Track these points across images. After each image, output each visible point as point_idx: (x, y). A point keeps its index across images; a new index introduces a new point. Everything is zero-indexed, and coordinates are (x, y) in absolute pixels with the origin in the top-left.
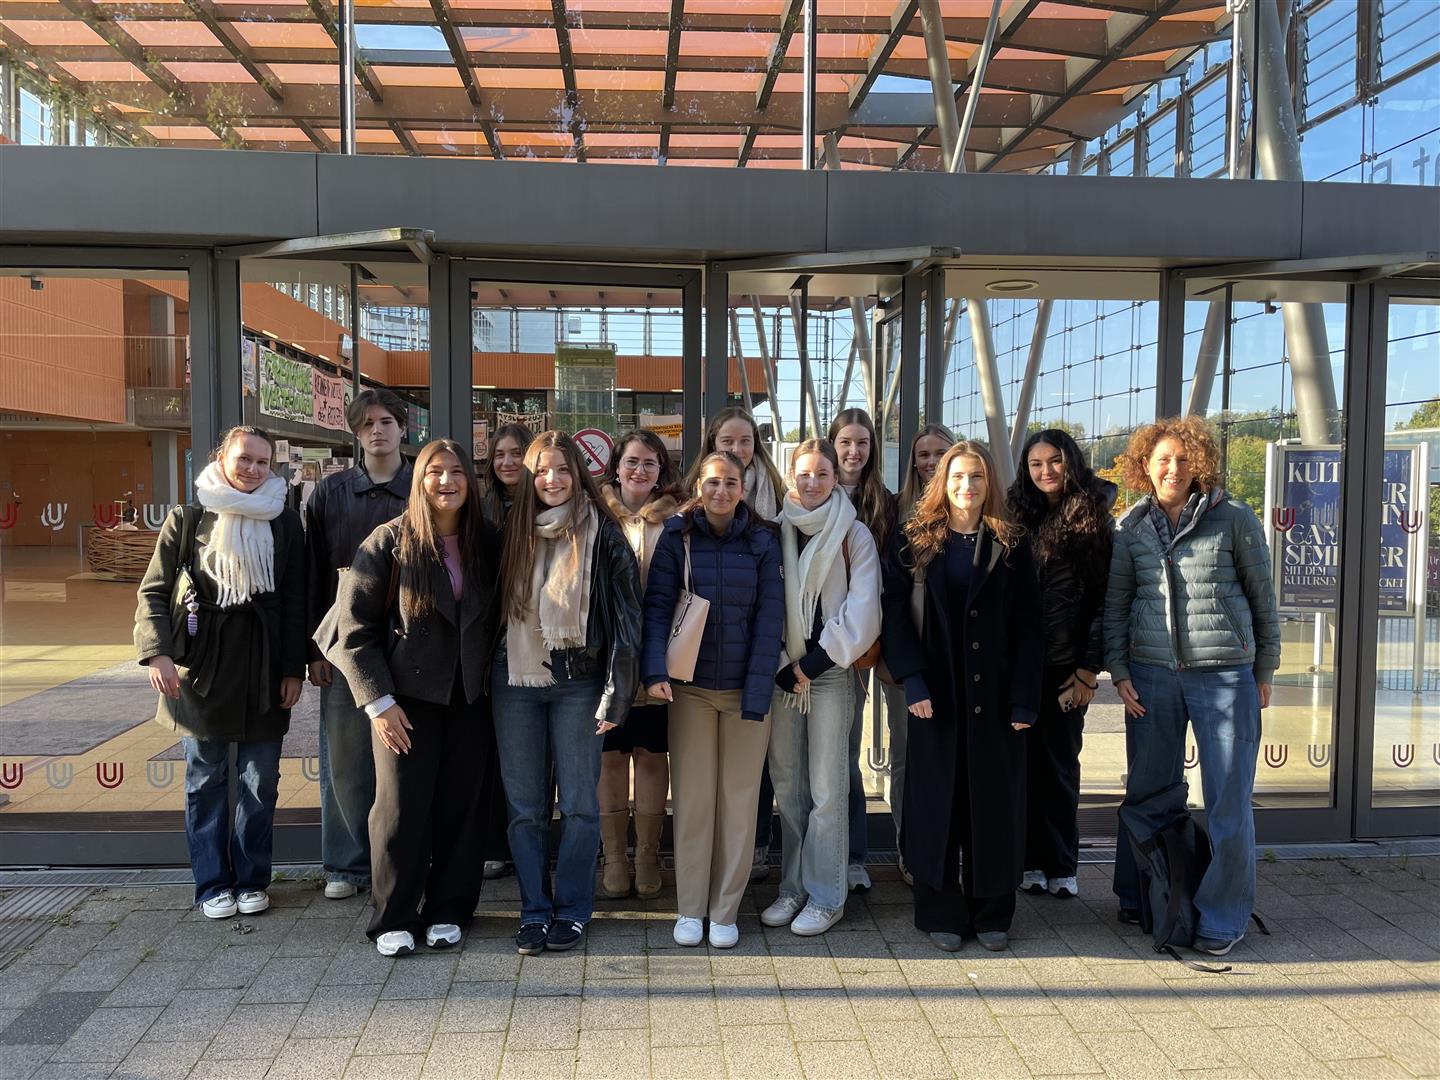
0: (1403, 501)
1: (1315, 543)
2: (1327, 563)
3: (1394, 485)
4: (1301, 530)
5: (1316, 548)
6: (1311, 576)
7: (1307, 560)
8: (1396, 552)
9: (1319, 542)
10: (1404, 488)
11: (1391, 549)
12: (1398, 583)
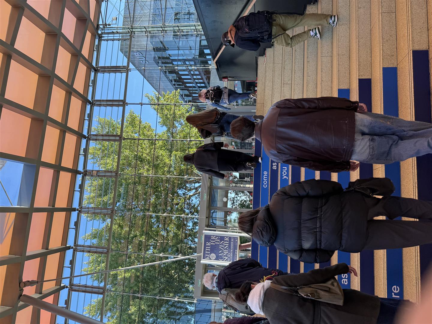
0: (215, 237)
1: (223, 255)
2: (228, 253)
3: (212, 238)
4: (220, 257)
5: (224, 254)
6: (230, 256)
7: (227, 257)
8: (226, 239)
9: (223, 254)
10: (212, 236)
11: (225, 239)
12: (232, 239)
